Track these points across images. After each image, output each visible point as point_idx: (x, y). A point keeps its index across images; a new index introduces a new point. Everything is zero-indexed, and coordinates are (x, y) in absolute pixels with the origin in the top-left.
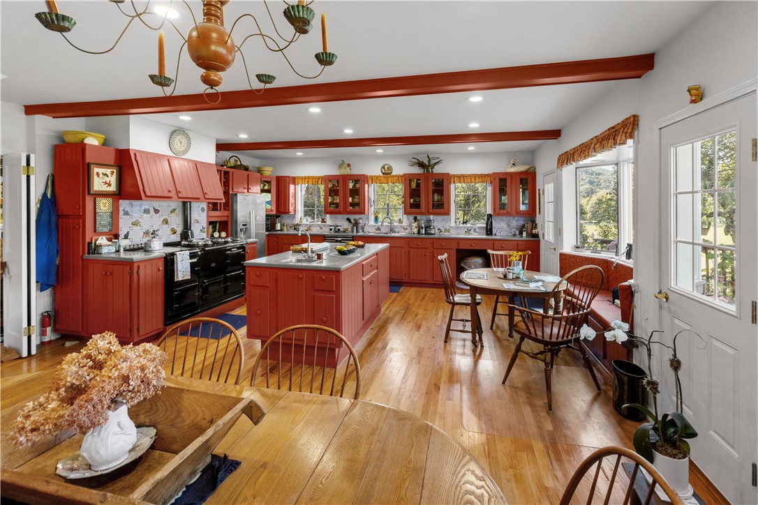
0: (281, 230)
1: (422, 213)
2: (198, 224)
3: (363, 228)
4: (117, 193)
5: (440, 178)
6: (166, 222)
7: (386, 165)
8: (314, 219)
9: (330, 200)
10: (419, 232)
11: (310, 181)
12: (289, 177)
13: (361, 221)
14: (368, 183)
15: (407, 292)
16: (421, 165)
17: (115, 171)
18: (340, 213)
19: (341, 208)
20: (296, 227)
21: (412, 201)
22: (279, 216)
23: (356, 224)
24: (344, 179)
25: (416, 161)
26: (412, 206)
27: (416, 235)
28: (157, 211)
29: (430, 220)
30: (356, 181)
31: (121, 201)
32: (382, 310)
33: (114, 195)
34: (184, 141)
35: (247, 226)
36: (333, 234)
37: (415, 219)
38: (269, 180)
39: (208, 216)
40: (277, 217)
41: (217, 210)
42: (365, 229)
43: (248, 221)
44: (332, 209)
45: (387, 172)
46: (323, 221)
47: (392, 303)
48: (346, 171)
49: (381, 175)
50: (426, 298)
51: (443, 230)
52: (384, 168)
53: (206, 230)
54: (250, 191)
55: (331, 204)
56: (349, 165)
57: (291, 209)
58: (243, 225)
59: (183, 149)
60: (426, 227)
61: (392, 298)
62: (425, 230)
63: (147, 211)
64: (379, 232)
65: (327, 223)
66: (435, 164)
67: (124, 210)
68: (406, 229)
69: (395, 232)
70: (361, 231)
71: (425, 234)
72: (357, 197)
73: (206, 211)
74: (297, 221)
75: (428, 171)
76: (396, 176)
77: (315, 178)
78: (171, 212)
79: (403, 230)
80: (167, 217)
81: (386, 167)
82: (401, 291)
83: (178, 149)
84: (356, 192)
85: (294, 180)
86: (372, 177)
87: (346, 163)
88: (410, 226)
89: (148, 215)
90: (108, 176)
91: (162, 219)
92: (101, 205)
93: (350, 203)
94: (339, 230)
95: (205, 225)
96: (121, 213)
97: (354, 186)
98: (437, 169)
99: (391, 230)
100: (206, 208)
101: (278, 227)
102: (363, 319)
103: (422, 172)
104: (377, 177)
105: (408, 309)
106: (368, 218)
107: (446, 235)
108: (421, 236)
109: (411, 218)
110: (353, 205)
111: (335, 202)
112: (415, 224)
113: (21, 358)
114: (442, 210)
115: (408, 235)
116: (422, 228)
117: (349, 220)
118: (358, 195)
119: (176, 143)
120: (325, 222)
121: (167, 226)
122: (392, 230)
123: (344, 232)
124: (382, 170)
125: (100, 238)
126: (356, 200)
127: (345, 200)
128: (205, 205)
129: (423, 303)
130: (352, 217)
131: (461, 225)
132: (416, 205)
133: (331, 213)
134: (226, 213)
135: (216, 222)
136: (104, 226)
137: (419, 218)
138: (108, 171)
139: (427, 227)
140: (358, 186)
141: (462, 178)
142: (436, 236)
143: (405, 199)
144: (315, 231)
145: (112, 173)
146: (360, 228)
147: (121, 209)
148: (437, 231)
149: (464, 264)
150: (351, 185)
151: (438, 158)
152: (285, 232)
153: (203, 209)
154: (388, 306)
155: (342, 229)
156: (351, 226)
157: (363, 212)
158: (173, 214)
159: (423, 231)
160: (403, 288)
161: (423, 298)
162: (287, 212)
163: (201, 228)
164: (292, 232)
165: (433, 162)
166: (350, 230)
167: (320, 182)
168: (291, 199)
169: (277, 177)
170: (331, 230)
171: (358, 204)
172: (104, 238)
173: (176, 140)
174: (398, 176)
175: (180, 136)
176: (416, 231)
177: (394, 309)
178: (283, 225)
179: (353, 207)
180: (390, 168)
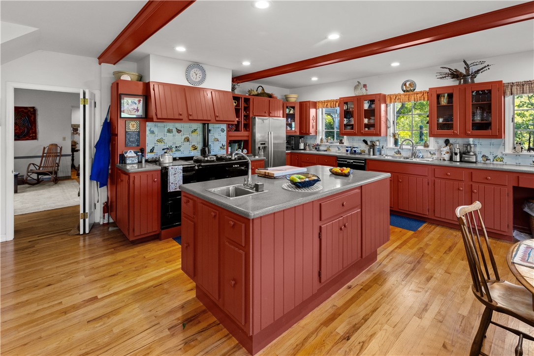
0: (304, 149)
1: (455, 136)
2: (218, 142)
3: (380, 151)
4: (144, 117)
5: (486, 88)
6: (187, 140)
7: (408, 81)
8: (334, 140)
9: (345, 122)
10: (451, 159)
11: (329, 104)
12: (309, 102)
13: (378, 143)
14: (385, 102)
15: (429, 233)
16: (455, 75)
17: (142, 99)
18: (354, 134)
19: (356, 129)
20: (317, 148)
21: (441, 120)
22: (303, 137)
23: (373, 146)
24: (359, 100)
25: (447, 71)
26: (441, 126)
27: (447, 163)
28: (179, 131)
29: (470, 144)
30: (372, 102)
31: (147, 123)
32: (379, 258)
33: (141, 118)
34: (199, 73)
35: (266, 145)
36: (349, 155)
37: (447, 142)
38: (294, 105)
39: (228, 136)
40: (301, 137)
41: (239, 131)
42: (383, 152)
43: (267, 140)
44: (348, 130)
45: (409, 89)
46: (341, 142)
47: (399, 247)
48: (362, 92)
49: (402, 92)
50: (455, 250)
51: (491, 157)
52: (405, 85)
53: (225, 147)
54: (271, 115)
55: (346, 125)
56: (365, 86)
57: (312, 131)
58: (261, 144)
59: (198, 79)
60: (462, 154)
61: (404, 238)
62: (461, 157)
63: (169, 131)
64: (399, 155)
65: (345, 144)
66: (477, 72)
67: (150, 130)
68: (434, 154)
69: (418, 157)
70: (378, 153)
71: (461, 161)
72: (372, 118)
73: (225, 132)
74: (318, 141)
75: (466, 81)
76: (421, 92)
77: (333, 101)
78: (192, 132)
79: (429, 155)
80: (188, 136)
81: (408, 84)
82: (420, 229)
83: (194, 80)
84: (371, 113)
85: (315, 105)
86: (390, 96)
87: (362, 83)
88: (439, 150)
89: (172, 134)
90: (136, 104)
91: (183, 137)
92: (130, 126)
93: (365, 124)
94: (355, 151)
95: (225, 143)
96: (148, 132)
97: (370, 106)
98: (480, 79)
99: (412, 154)
100: (225, 129)
101: (302, 146)
102: (320, 281)
103: (458, 84)
104: (396, 96)
105: (419, 262)
106: (386, 140)
107: (497, 165)
108: (454, 164)
109: (441, 141)
110: (368, 126)
111: (351, 123)
112: (447, 149)
113: (79, 234)
114: (488, 132)
115: (437, 162)
116: (456, 154)
117: (365, 142)
118: (374, 116)
119: (191, 75)
120: (343, 143)
121: (188, 143)
122: (414, 155)
123: (360, 154)
124: (402, 87)
125: (129, 151)
126: (372, 121)
127: (360, 121)
128: (224, 126)
129: (448, 258)
130: (369, 139)
131: (525, 152)
132: (447, 126)
133: (348, 134)
134: (246, 133)
135: (241, 141)
136: (133, 142)
137: (452, 140)
138: (136, 100)
139: (464, 153)
140: (373, 106)
141: (526, 88)
142: (479, 166)
143: (431, 119)
144: (334, 152)
145: (139, 101)
146: (376, 150)
147: (148, 129)
148: (480, 159)
149: (529, 208)
150: (366, 106)
151: (482, 63)
152: (308, 151)
153: (223, 130)
154: (392, 251)
155: (358, 150)
156: (368, 148)
157: (378, 134)
158: (194, 134)
159: (458, 158)
160: (425, 225)
161: (450, 249)
162: (308, 133)
163: (221, 145)
164: (314, 152)
165: (473, 69)
166: (367, 152)
167: (337, 104)
168: (311, 121)
169: (300, 102)
170: (347, 151)
171: (373, 126)
172: (132, 152)
173: (192, 73)
174: (423, 93)
175: (196, 69)
176: (447, 157)
177: (399, 257)
178: (305, 145)
179: (369, 129)
180: (413, 84)
